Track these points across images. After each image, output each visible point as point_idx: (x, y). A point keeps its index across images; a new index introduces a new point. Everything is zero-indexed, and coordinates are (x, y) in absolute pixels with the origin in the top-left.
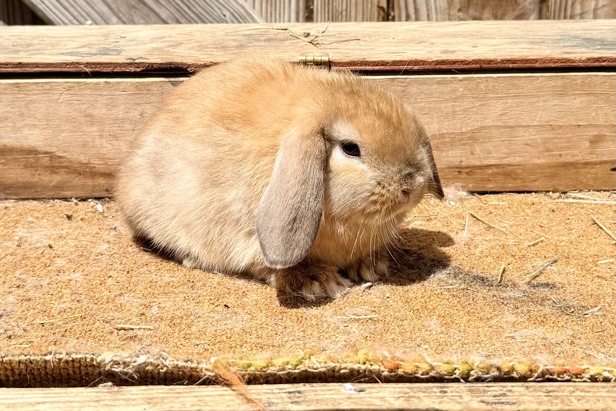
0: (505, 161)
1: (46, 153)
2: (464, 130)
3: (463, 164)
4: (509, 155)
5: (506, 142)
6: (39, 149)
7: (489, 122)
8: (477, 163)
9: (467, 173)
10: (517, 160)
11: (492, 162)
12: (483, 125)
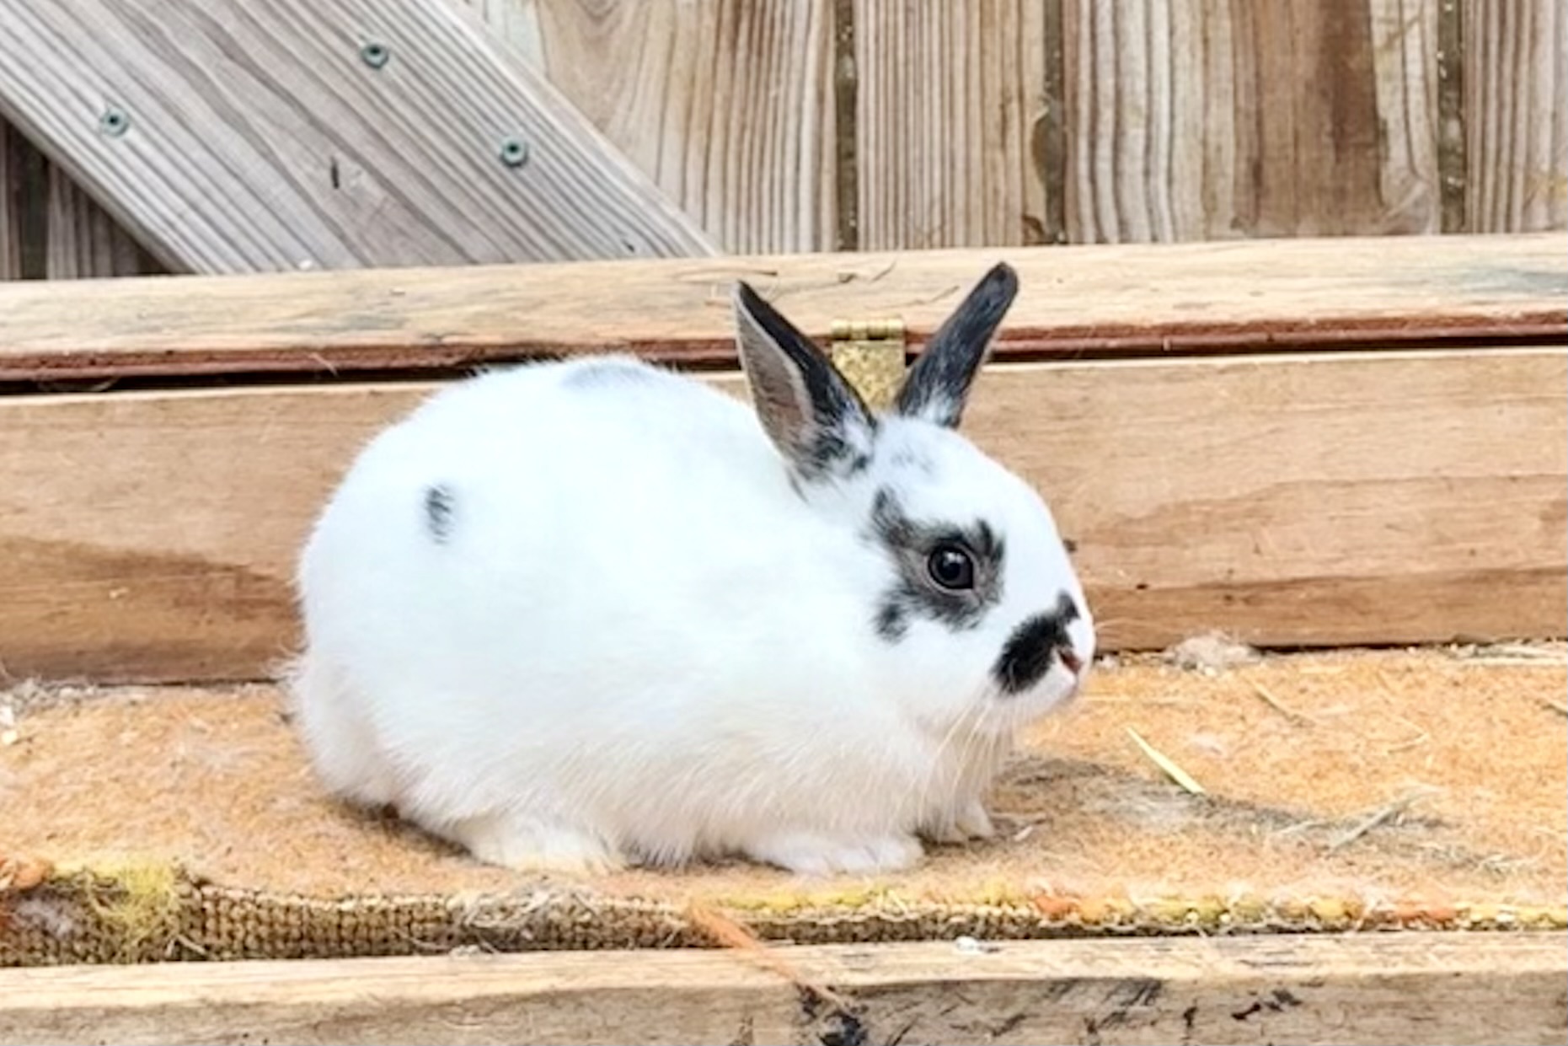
0: (1339, 569)
1: (228, 569)
2: (1234, 493)
3: (1237, 578)
4: (1346, 553)
5: (1337, 522)
6: (211, 560)
7: (1294, 474)
8: (1271, 575)
9: (1247, 601)
10: (1366, 565)
11: (1309, 571)
12: (1282, 479)
